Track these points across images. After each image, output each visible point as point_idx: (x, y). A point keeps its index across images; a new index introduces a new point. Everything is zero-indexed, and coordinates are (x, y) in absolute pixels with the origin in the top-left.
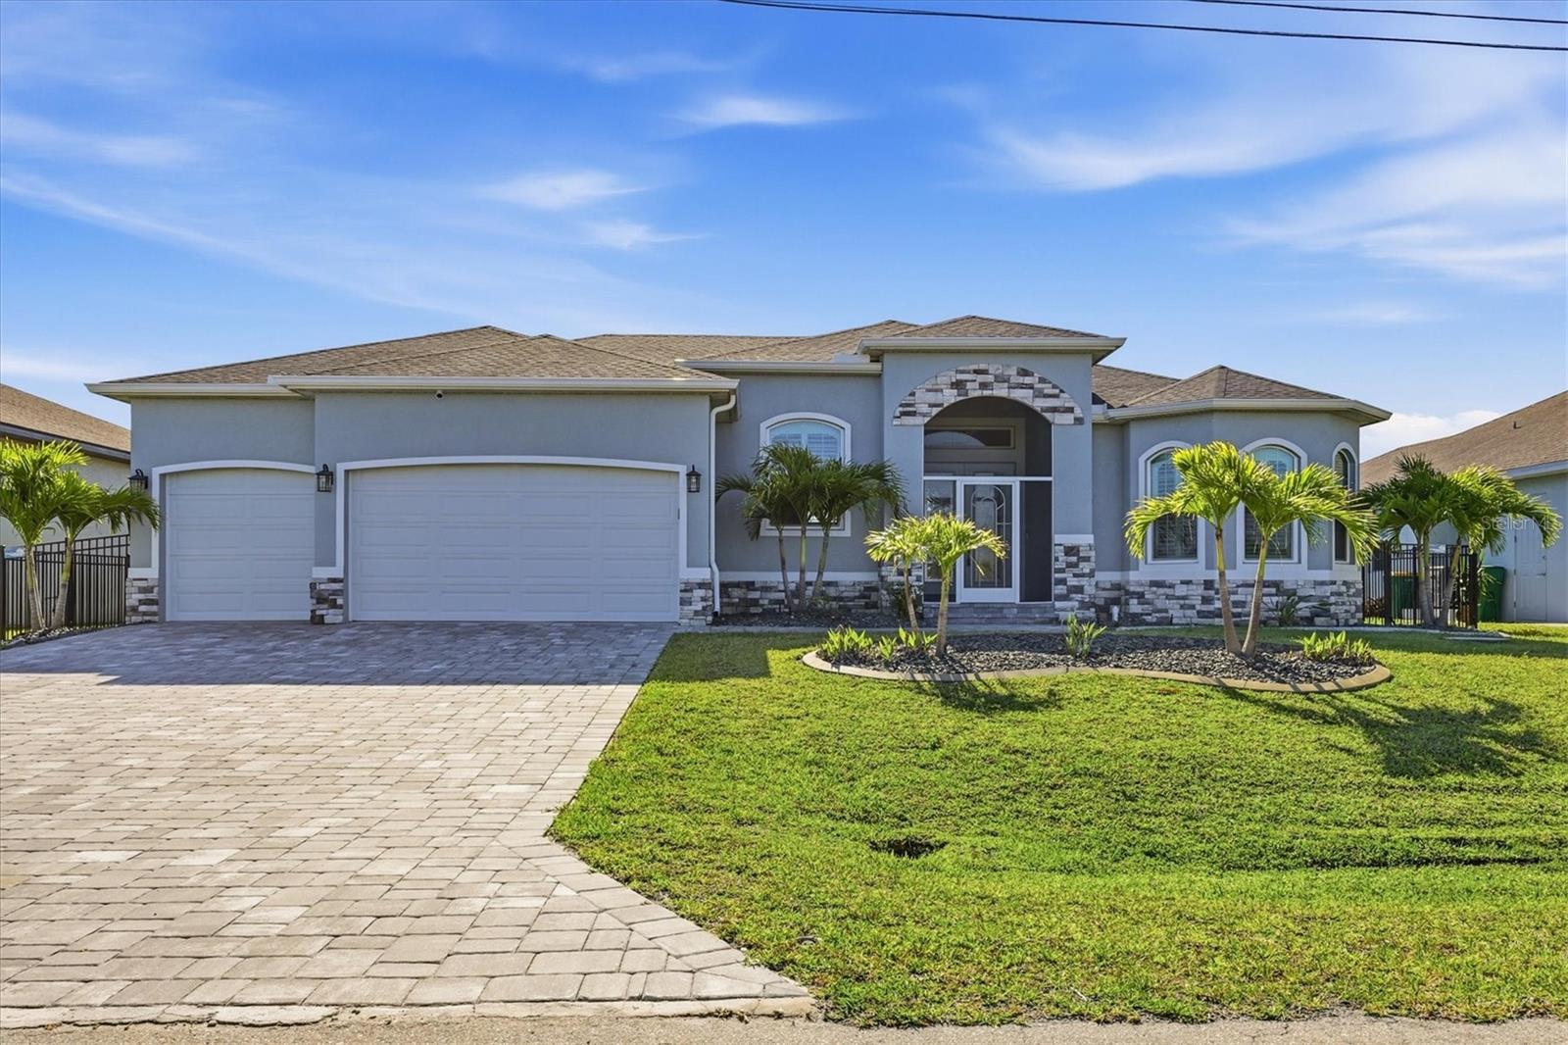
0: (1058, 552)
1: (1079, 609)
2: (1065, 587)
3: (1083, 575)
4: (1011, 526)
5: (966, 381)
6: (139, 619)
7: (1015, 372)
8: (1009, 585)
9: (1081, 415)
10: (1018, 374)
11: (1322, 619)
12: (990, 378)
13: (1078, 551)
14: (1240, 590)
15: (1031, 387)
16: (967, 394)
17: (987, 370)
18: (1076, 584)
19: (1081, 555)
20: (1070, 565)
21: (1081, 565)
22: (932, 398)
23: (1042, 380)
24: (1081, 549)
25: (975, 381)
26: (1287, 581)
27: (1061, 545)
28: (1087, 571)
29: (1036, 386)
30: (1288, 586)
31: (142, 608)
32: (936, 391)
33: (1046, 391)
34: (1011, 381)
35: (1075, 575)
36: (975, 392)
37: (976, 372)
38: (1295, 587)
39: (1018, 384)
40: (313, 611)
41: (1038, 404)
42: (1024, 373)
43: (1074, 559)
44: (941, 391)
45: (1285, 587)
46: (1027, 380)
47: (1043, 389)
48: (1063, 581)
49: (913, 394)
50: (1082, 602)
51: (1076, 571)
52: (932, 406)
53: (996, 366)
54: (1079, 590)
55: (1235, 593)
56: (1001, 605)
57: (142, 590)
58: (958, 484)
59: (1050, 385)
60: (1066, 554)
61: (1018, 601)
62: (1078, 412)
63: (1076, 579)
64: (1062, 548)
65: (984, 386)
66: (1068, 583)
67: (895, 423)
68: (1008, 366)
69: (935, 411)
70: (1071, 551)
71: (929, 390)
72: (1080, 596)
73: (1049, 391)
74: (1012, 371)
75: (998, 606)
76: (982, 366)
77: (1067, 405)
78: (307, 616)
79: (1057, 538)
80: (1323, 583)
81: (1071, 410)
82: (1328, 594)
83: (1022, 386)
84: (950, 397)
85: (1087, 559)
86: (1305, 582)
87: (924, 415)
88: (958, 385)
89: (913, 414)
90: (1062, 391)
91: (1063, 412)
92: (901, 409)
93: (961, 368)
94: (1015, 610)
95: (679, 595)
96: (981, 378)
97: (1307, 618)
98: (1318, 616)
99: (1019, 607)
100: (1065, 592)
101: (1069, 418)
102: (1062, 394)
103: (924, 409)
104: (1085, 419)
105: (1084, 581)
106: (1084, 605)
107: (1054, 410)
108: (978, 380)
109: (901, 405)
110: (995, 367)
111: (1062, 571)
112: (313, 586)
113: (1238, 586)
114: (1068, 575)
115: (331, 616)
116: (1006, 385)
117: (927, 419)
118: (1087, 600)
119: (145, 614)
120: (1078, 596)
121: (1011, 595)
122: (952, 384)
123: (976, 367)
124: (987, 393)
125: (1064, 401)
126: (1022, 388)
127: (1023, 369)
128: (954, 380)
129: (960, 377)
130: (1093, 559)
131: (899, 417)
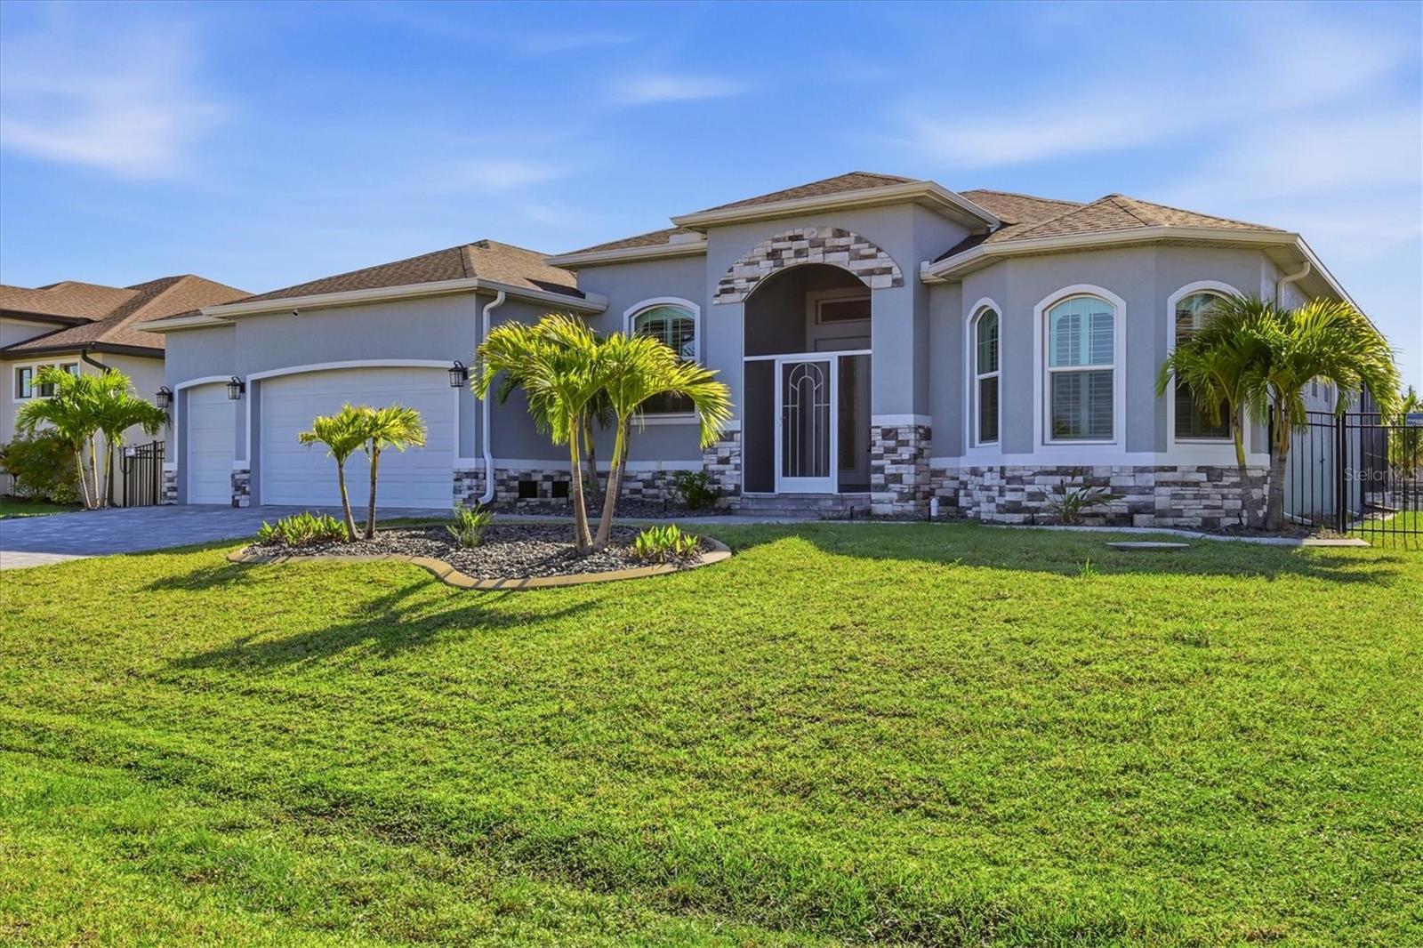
0: (876, 436)
1: (897, 501)
2: (882, 476)
3: (902, 462)
4: (829, 407)
5: (781, 250)
6: (166, 502)
7: (831, 235)
8: (827, 474)
9: (900, 276)
10: (835, 236)
11: (1144, 516)
12: (805, 244)
13: (897, 434)
14: (1037, 478)
15: (846, 249)
16: (782, 265)
17: (802, 236)
18: (894, 471)
19: (900, 438)
20: (888, 450)
21: (900, 450)
22: (750, 272)
23: (859, 240)
24: (899, 431)
25: (790, 249)
26: (1098, 467)
27: (878, 427)
28: (906, 457)
29: (851, 247)
30: (1099, 473)
31: (169, 494)
32: (753, 263)
33: (862, 252)
34: (827, 245)
35: (894, 462)
36: (790, 261)
37: (792, 239)
38: (1107, 474)
39: (834, 247)
40: (233, 497)
41: (855, 267)
42: (840, 233)
43: (892, 443)
44: (758, 263)
45: (1095, 475)
46: (842, 241)
47: (859, 249)
48: (880, 469)
49: (731, 270)
50: (901, 493)
51: (895, 457)
52: (749, 280)
53: (811, 230)
54: (897, 478)
55: (1031, 483)
56: (817, 497)
57: (171, 480)
58: (776, 363)
59: (867, 245)
60: (884, 438)
61: (835, 492)
62: (896, 272)
63: (894, 466)
64: (879, 430)
65: (799, 253)
66: (886, 472)
67: (715, 302)
68: (823, 228)
69: (753, 284)
70: (888, 433)
71: (746, 264)
72: (899, 486)
73: (866, 251)
74: (828, 234)
75: (813, 497)
76: (798, 232)
77: (884, 265)
78: (230, 502)
79: (876, 420)
80: (1144, 470)
81: (888, 271)
82: (1153, 484)
83: (837, 249)
84: (766, 269)
85: (905, 443)
86: (1122, 469)
87: (742, 291)
88: (774, 255)
89: (732, 290)
90: (879, 250)
91: (880, 274)
92: (720, 287)
93: (776, 236)
94: (830, 502)
95: (452, 484)
96: (796, 245)
97: (1123, 515)
98: (1138, 512)
99: (835, 498)
100: (883, 482)
101: (886, 281)
102: (879, 254)
103: (741, 284)
104: (905, 279)
105: (903, 469)
106: (903, 497)
107: (871, 272)
108: (794, 248)
109: (721, 283)
110: (809, 232)
111: (880, 457)
112: (233, 476)
113: (1034, 474)
114: (886, 462)
115: (244, 501)
116: (821, 249)
117: (744, 295)
118: (907, 490)
119: (171, 498)
120: (897, 487)
121: (828, 485)
122: (768, 254)
123: (790, 233)
124: (802, 261)
125: (882, 261)
126: (837, 251)
127: (838, 230)
128: (770, 251)
129: (777, 246)
130: (912, 443)
131: (718, 296)
